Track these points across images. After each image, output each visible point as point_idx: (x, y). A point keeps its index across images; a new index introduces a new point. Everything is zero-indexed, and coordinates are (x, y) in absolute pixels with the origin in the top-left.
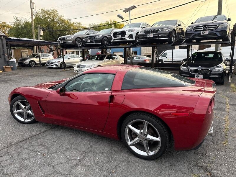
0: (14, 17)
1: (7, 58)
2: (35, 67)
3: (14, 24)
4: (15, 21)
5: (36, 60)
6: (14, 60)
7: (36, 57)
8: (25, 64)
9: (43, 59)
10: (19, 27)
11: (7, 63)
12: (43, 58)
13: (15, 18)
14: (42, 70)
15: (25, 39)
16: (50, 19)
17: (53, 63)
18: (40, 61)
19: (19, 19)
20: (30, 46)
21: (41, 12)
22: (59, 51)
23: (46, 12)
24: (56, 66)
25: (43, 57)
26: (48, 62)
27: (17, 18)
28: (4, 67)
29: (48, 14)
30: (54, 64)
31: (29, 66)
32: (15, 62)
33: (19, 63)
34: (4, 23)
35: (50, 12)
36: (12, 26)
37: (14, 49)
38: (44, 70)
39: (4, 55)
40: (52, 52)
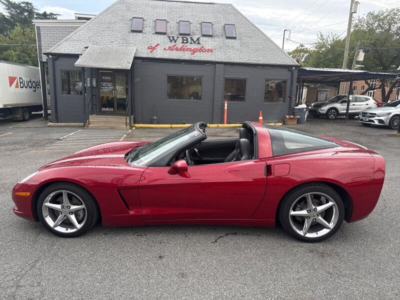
0: (319, 34)
1: (293, 103)
2: (335, 119)
3: (315, 46)
4: (319, 40)
5: (341, 107)
6: (304, 106)
7: (341, 103)
8: (320, 113)
9: (354, 105)
10: (323, 50)
11: (292, 112)
12: (355, 103)
13: (319, 36)
14: (349, 129)
15: (328, 70)
16: (382, 28)
17: (374, 115)
18: (348, 109)
19: (325, 37)
20: (334, 81)
21: (366, 18)
22: (387, 89)
23: (376, 18)
24: (379, 123)
25: (356, 101)
26: (364, 114)
27: (321, 36)
28: (287, 117)
29: (379, 20)
30: (376, 118)
31: (325, 117)
32: (305, 110)
33: (310, 111)
34: (302, 46)
35: (385, 15)
36: (312, 49)
37: (307, 86)
38: (353, 129)
39: (290, 97)
40: (370, 91)
